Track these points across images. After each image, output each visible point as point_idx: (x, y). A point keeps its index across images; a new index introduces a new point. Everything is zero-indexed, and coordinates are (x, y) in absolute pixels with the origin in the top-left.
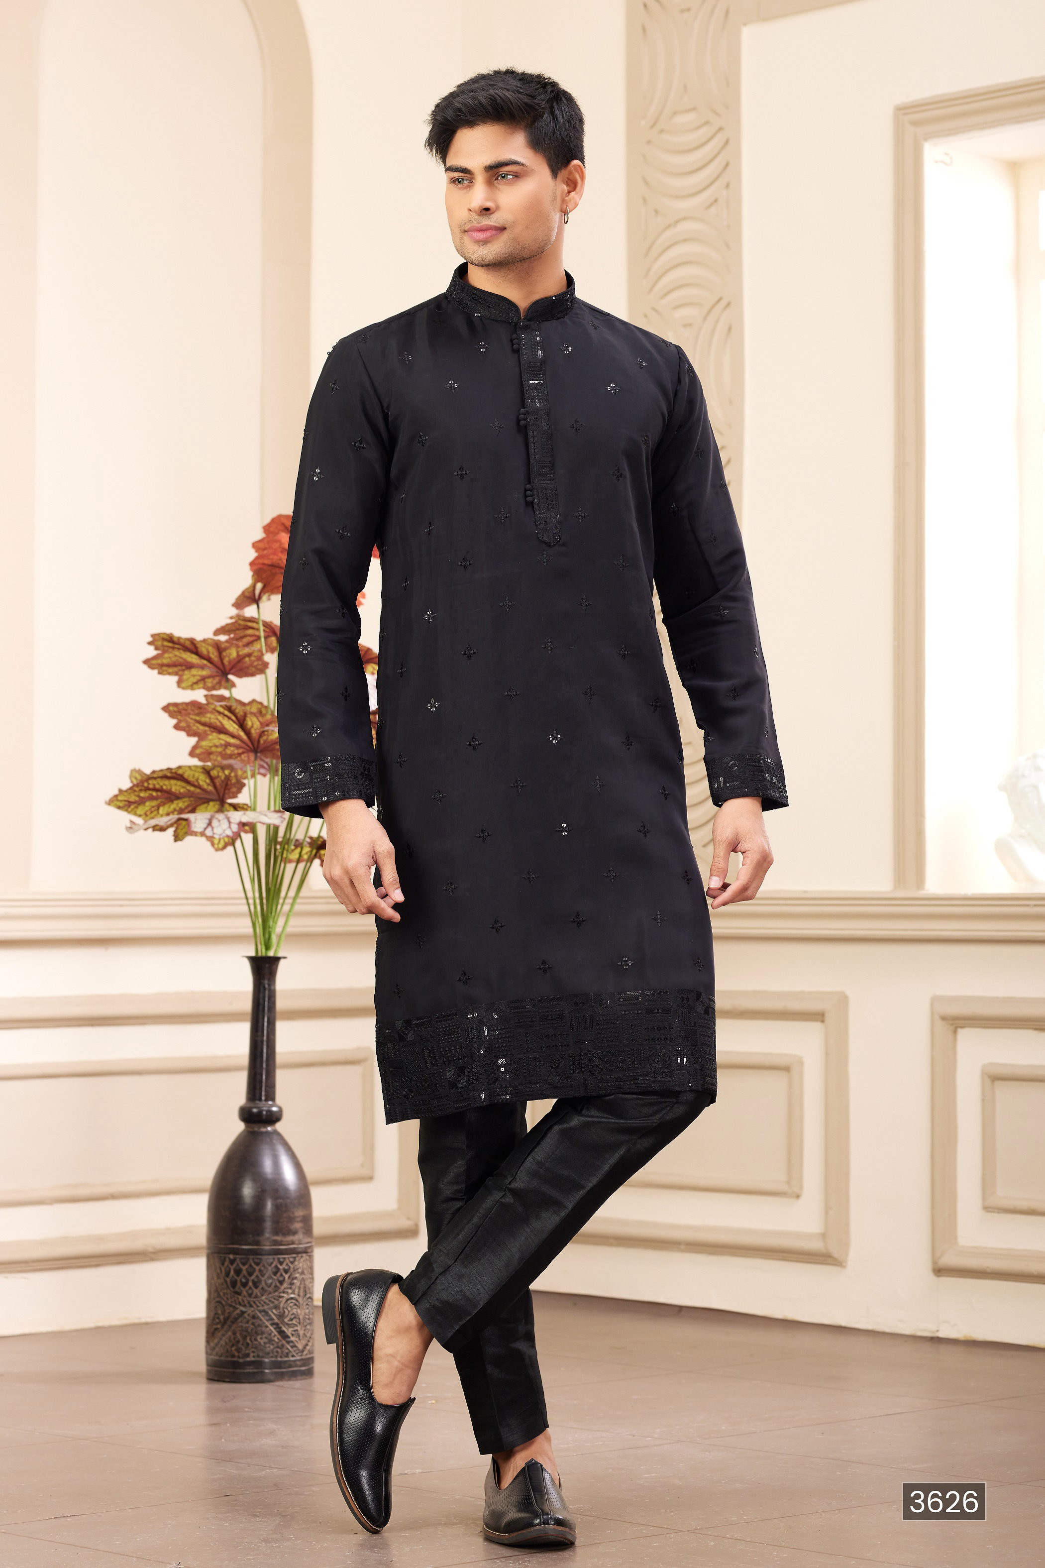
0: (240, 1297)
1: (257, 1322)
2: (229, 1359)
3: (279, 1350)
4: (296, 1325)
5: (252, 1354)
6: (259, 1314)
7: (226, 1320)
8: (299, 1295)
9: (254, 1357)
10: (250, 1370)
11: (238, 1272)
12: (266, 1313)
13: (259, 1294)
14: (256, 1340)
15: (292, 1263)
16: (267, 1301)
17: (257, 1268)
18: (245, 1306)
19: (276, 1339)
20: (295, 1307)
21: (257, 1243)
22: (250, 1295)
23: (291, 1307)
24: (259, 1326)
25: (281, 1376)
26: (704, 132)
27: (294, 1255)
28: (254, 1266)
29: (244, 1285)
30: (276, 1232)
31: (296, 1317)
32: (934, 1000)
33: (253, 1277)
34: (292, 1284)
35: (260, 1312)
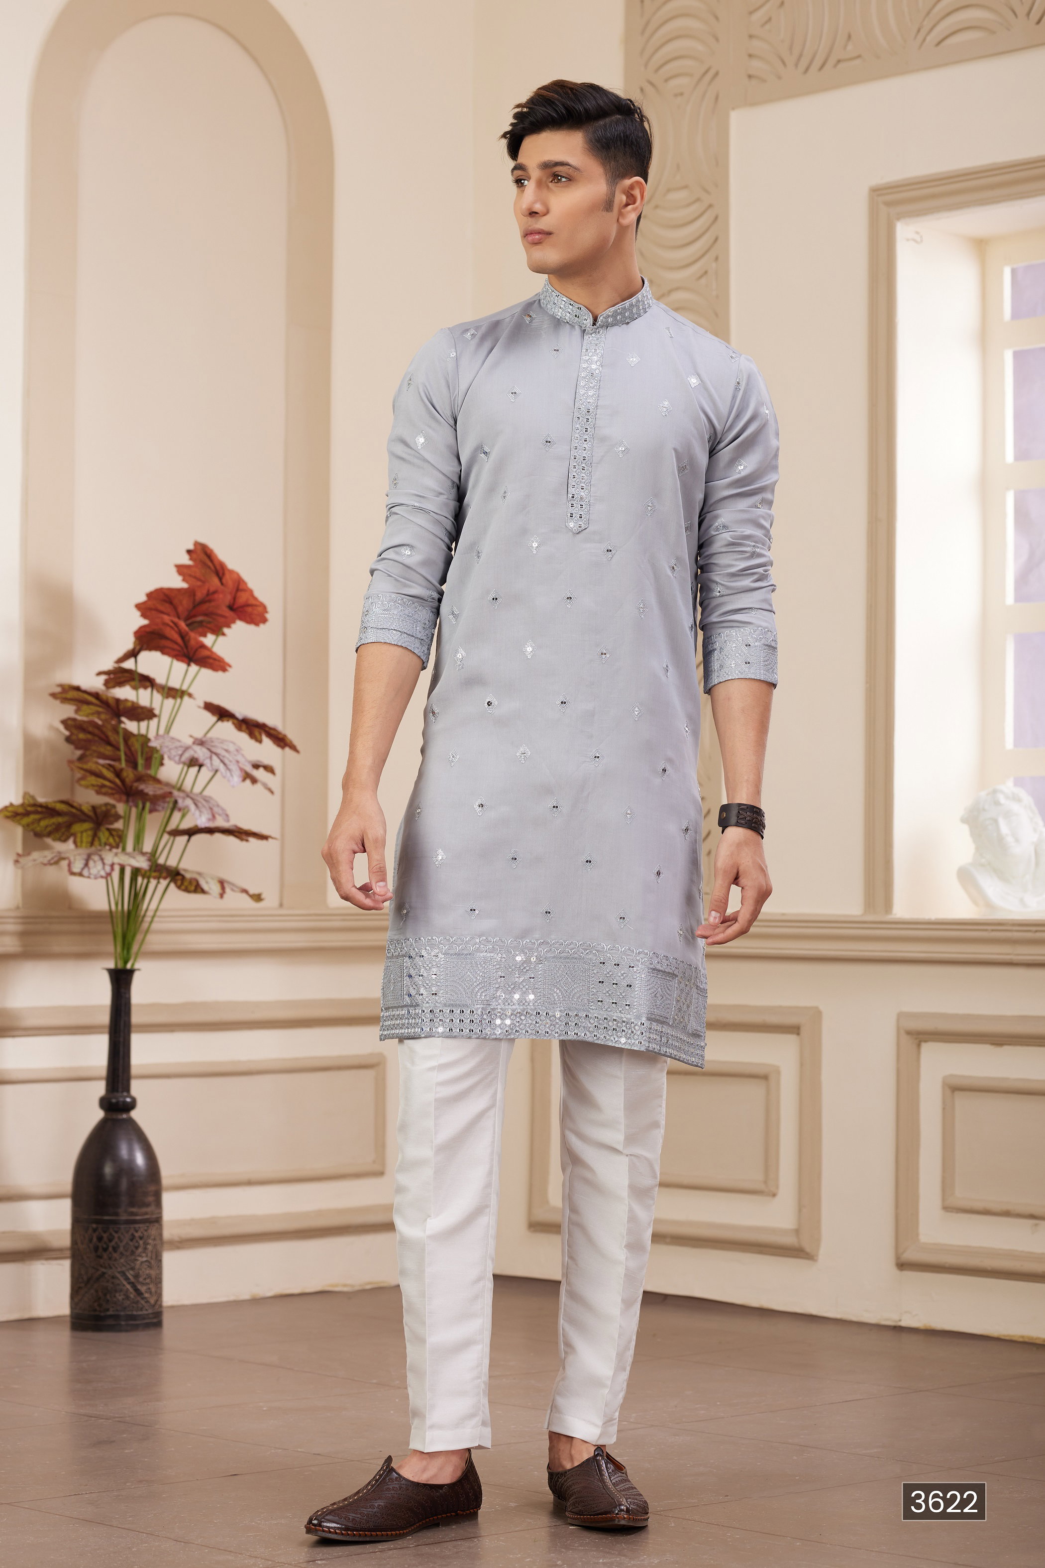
0: (102, 1261)
1: (117, 1282)
2: (92, 1313)
3: (134, 1305)
4: (149, 1284)
5: (111, 1309)
6: (118, 1275)
7: (89, 1280)
8: (151, 1258)
9: (113, 1311)
10: (110, 1322)
11: (100, 1239)
12: (123, 1274)
13: (118, 1258)
14: (115, 1296)
15: (146, 1231)
16: (125, 1264)
17: (116, 1235)
18: (105, 1268)
19: (132, 1296)
20: (148, 1269)
21: (117, 1214)
22: (110, 1259)
23: (145, 1269)
24: (118, 1285)
25: (135, 1328)
26: (695, 208)
27: (147, 1224)
28: (114, 1234)
29: (105, 1250)
30: (132, 1204)
31: (149, 1276)
32: (900, 1016)
33: (113, 1243)
34: (145, 1249)
35: (119, 1272)
